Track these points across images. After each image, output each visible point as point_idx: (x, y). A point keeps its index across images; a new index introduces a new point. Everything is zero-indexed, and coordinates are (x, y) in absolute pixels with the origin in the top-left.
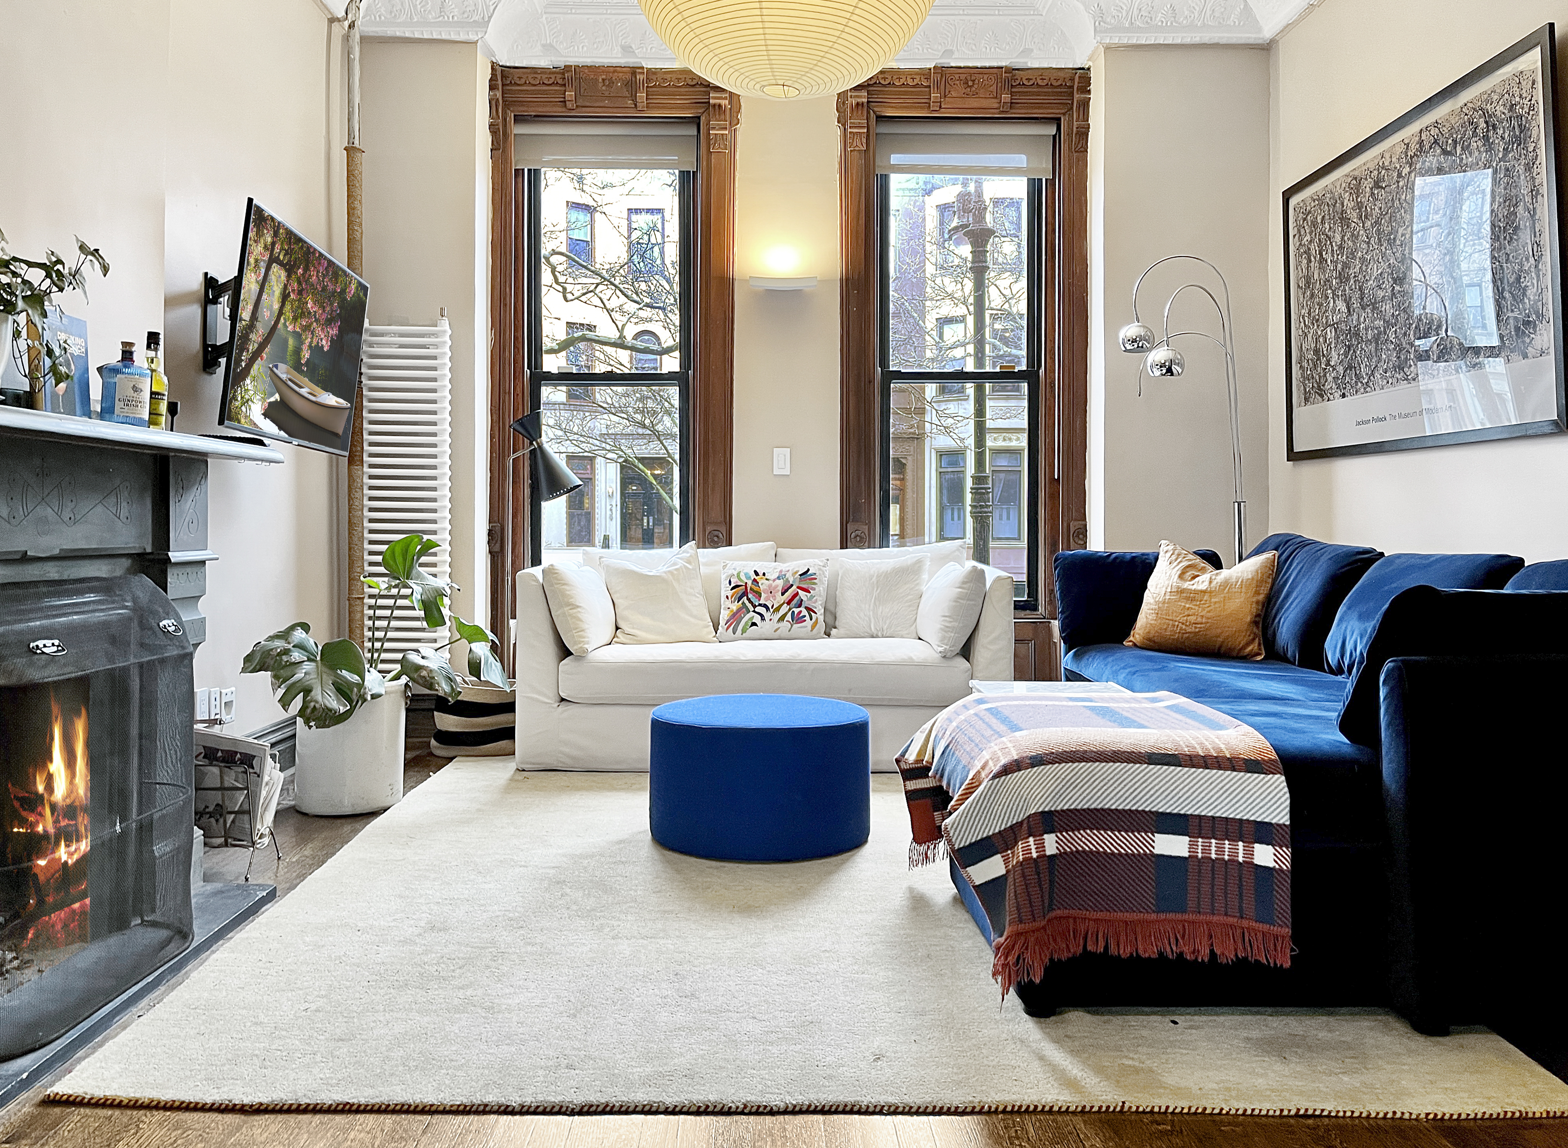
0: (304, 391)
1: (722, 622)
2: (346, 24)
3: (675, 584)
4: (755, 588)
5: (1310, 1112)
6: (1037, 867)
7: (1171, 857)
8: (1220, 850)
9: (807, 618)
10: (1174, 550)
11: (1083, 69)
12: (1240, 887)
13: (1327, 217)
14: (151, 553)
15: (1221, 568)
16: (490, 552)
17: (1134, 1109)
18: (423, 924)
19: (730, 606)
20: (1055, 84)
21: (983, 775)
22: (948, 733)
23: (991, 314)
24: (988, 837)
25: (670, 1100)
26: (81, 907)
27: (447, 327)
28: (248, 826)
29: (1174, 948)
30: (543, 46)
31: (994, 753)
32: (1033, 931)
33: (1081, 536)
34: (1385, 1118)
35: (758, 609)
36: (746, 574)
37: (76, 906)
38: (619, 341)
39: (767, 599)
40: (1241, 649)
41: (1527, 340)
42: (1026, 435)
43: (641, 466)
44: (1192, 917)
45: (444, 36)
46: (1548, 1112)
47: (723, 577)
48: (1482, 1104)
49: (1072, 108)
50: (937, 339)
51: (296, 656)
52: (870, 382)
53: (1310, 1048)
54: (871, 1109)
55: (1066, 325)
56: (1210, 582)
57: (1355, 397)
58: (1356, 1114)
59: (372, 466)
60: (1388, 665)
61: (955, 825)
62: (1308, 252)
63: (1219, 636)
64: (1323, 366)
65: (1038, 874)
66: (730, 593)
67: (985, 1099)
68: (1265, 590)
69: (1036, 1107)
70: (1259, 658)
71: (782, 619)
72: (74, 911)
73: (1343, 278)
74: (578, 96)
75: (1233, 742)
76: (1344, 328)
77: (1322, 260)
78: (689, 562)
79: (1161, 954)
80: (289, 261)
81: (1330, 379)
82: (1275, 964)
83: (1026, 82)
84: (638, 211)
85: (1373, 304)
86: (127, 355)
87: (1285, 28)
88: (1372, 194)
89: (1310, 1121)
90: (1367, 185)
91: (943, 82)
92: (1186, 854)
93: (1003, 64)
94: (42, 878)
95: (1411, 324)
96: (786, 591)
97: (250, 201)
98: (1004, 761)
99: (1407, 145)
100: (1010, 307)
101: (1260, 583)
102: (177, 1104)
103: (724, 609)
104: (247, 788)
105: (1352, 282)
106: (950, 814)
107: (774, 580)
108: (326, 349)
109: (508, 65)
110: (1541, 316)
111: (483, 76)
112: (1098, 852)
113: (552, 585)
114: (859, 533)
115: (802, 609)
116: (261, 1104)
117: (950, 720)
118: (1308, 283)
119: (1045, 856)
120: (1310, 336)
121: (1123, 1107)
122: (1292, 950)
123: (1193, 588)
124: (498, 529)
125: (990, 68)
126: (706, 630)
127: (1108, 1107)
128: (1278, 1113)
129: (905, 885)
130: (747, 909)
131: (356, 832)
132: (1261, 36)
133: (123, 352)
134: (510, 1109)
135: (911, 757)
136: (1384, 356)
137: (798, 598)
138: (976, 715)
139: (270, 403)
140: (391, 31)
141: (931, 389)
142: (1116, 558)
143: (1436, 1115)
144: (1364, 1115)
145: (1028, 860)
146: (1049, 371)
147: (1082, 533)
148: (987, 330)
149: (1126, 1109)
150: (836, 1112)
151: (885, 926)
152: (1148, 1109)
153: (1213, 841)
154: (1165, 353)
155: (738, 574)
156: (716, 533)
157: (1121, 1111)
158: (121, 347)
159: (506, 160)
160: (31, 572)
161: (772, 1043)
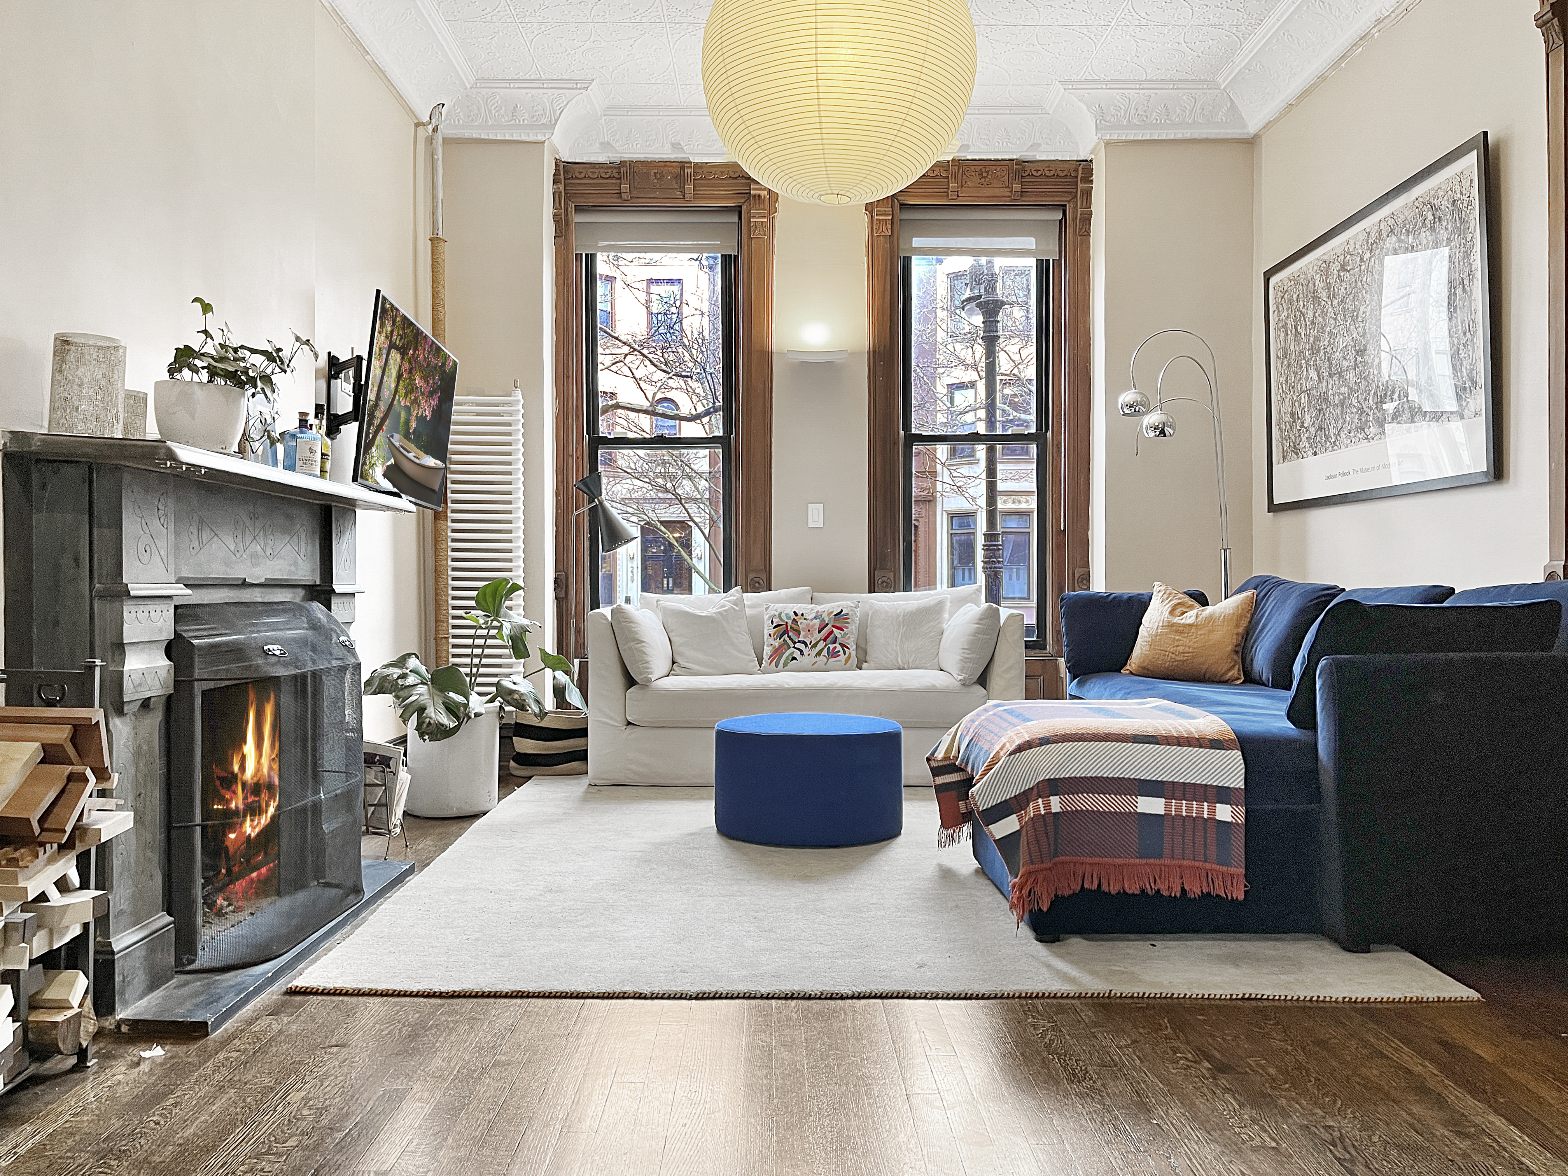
0: (411, 455)
1: (765, 657)
2: (430, 128)
3: (725, 624)
4: (795, 627)
5: (1253, 996)
6: (1045, 821)
7: (1151, 815)
8: (1189, 809)
9: (841, 653)
10: (1166, 590)
11: (1086, 161)
12: (1205, 838)
13: (1301, 296)
14: (319, 585)
15: (1208, 605)
16: (556, 598)
17: (1118, 995)
18: (541, 888)
19: (773, 643)
20: (1061, 174)
21: (1002, 754)
22: (971, 730)
23: (1001, 380)
24: (1006, 801)
25: (764, 990)
26: (257, 876)
27: (520, 397)
28: (385, 817)
29: (1153, 885)
30: (601, 144)
31: (1011, 737)
32: (1042, 870)
33: (1085, 582)
34: (1311, 1000)
35: (797, 645)
36: (786, 615)
37: (254, 875)
38: (650, 409)
39: (805, 637)
40: (1222, 675)
41: (1464, 404)
42: (1035, 498)
43: (663, 529)
44: (1167, 862)
45: (515, 138)
46: (1439, 998)
47: (766, 617)
48: (1387, 992)
49: (1076, 196)
50: (949, 405)
51: (411, 680)
52: (894, 444)
53: (1258, 960)
54: (918, 995)
55: (1071, 393)
56: (1197, 617)
57: (1325, 454)
58: (1289, 998)
59: (454, 521)
60: (1322, 663)
61: (980, 792)
62: (1285, 326)
63: (1203, 664)
64: (1298, 428)
65: (1046, 826)
66: (772, 631)
67: (1005, 989)
68: (1244, 623)
69: (1044, 994)
70: (1239, 682)
71: (819, 654)
72: (252, 879)
73: (1315, 350)
74: (632, 188)
75: (1201, 728)
76: (1315, 393)
77: (1297, 334)
78: (736, 605)
79: (1143, 891)
80: (403, 344)
81: (1304, 439)
82: (1232, 897)
83: (1034, 173)
84: (658, 281)
85: (1340, 373)
86: (303, 423)
87: (1267, 124)
88: (1339, 276)
89: (1253, 1003)
90: (1335, 267)
91: (960, 175)
92: (1163, 813)
93: (1014, 157)
94: (231, 850)
95: (1370, 391)
96: (823, 629)
97: (378, 292)
98: (1018, 742)
99: (1369, 233)
100: (1020, 372)
101: (1240, 617)
102: (391, 992)
103: (768, 646)
104: (385, 785)
105: (1322, 353)
106: (975, 785)
107: (812, 620)
108: (428, 419)
109: (569, 161)
110: (1474, 383)
111: (549, 171)
112: (1093, 811)
113: (620, 622)
114: (885, 579)
115: (837, 645)
116: (455, 992)
117: (973, 721)
118: (1285, 354)
119: (1051, 813)
120: (1287, 401)
121: (1110, 993)
122: (1246, 886)
123: (1183, 622)
124: (563, 578)
125: (1002, 160)
126: (751, 664)
127: (1099, 994)
128: (1228, 997)
129: (935, 862)
130: (806, 878)
131: (465, 829)
132: (1246, 131)
133: (300, 420)
134: (643, 995)
135: (940, 755)
136: (1348, 419)
137: (832, 635)
138: (994, 714)
139: (388, 466)
140: (467, 134)
141: (942, 451)
142: (1115, 598)
143: (1351, 998)
144: (1295, 998)
145: (1038, 816)
146: (1056, 434)
147: (1086, 579)
148: (998, 394)
149: (1112, 995)
150: (891, 997)
151: (919, 889)
152: (1130, 995)
153: (1184, 802)
154: (1159, 416)
155: (780, 614)
156: (757, 579)
157: (1109, 997)
158: (298, 416)
159: (568, 247)
160: (246, 595)
161: (837, 958)
